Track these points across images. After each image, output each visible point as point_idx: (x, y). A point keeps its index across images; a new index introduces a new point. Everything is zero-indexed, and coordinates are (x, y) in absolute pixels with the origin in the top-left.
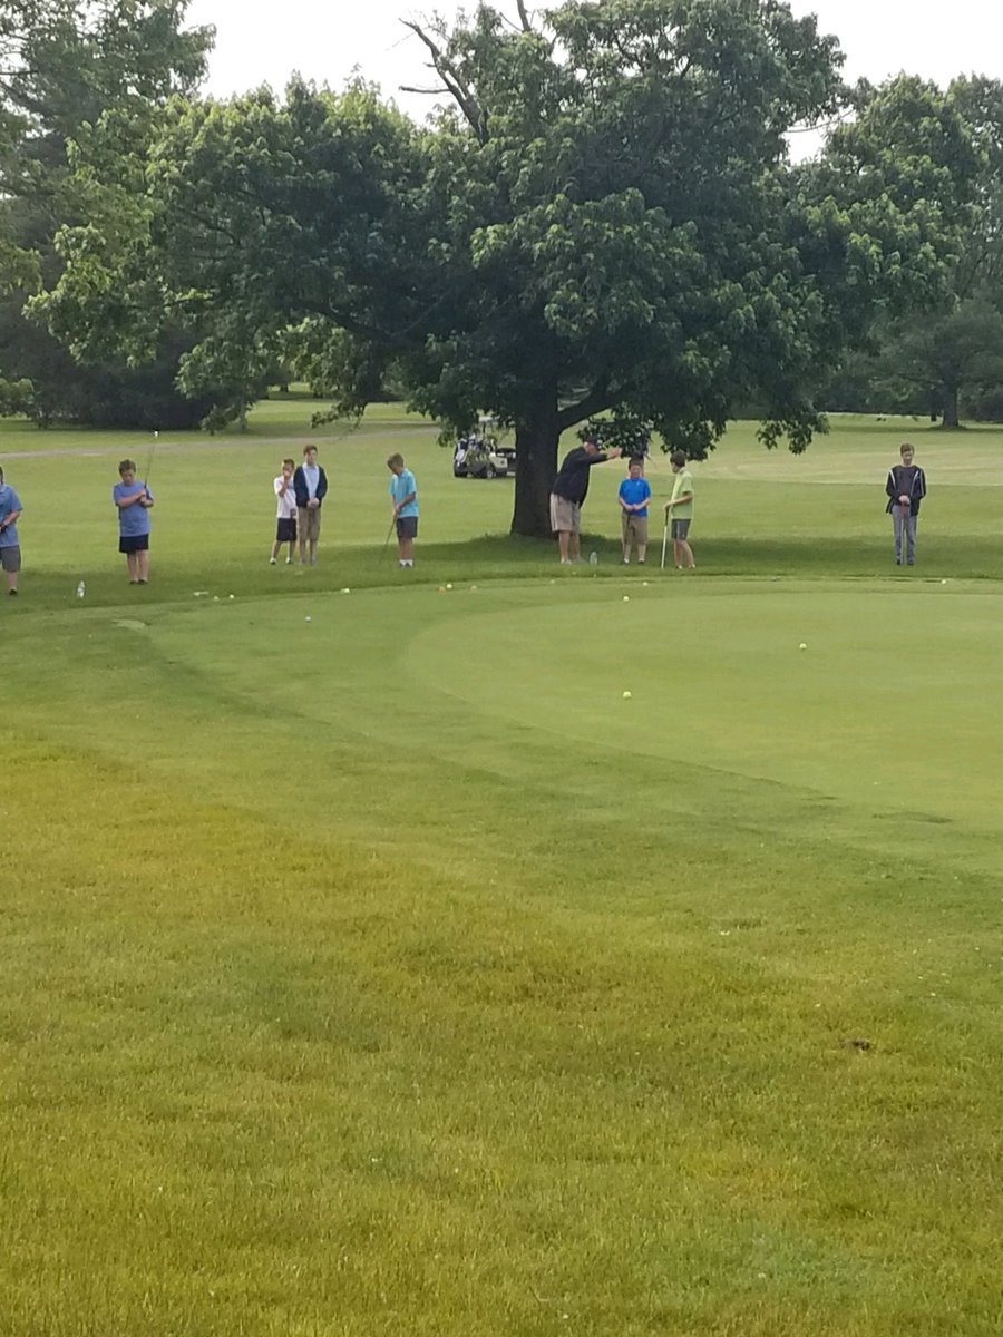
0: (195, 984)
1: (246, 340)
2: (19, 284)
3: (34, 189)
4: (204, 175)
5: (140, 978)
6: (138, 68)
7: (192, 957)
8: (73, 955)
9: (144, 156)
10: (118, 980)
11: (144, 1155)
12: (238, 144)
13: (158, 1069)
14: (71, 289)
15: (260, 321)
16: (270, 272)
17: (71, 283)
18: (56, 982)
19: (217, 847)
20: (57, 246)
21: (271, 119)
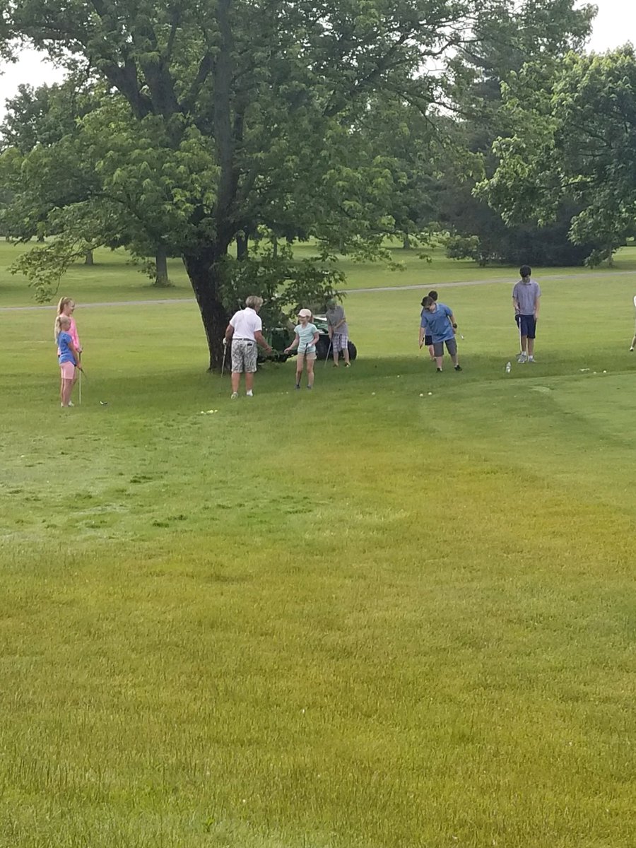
0: (588, 616)
1: (615, 208)
2: (471, 175)
3: (480, 114)
4: (588, 102)
5: (553, 611)
6: (548, 35)
7: (586, 599)
8: (511, 596)
9: (550, 91)
10: (539, 613)
11: (559, 722)
12: (610, 81)
13: (566, 668)
14: (502, 177)
15: (624, 195)
16: (631, 163)
17: (502, 173)
18: (499, 612)
19: (600, 530)
20: (494, 150)
21: (633, 64)
